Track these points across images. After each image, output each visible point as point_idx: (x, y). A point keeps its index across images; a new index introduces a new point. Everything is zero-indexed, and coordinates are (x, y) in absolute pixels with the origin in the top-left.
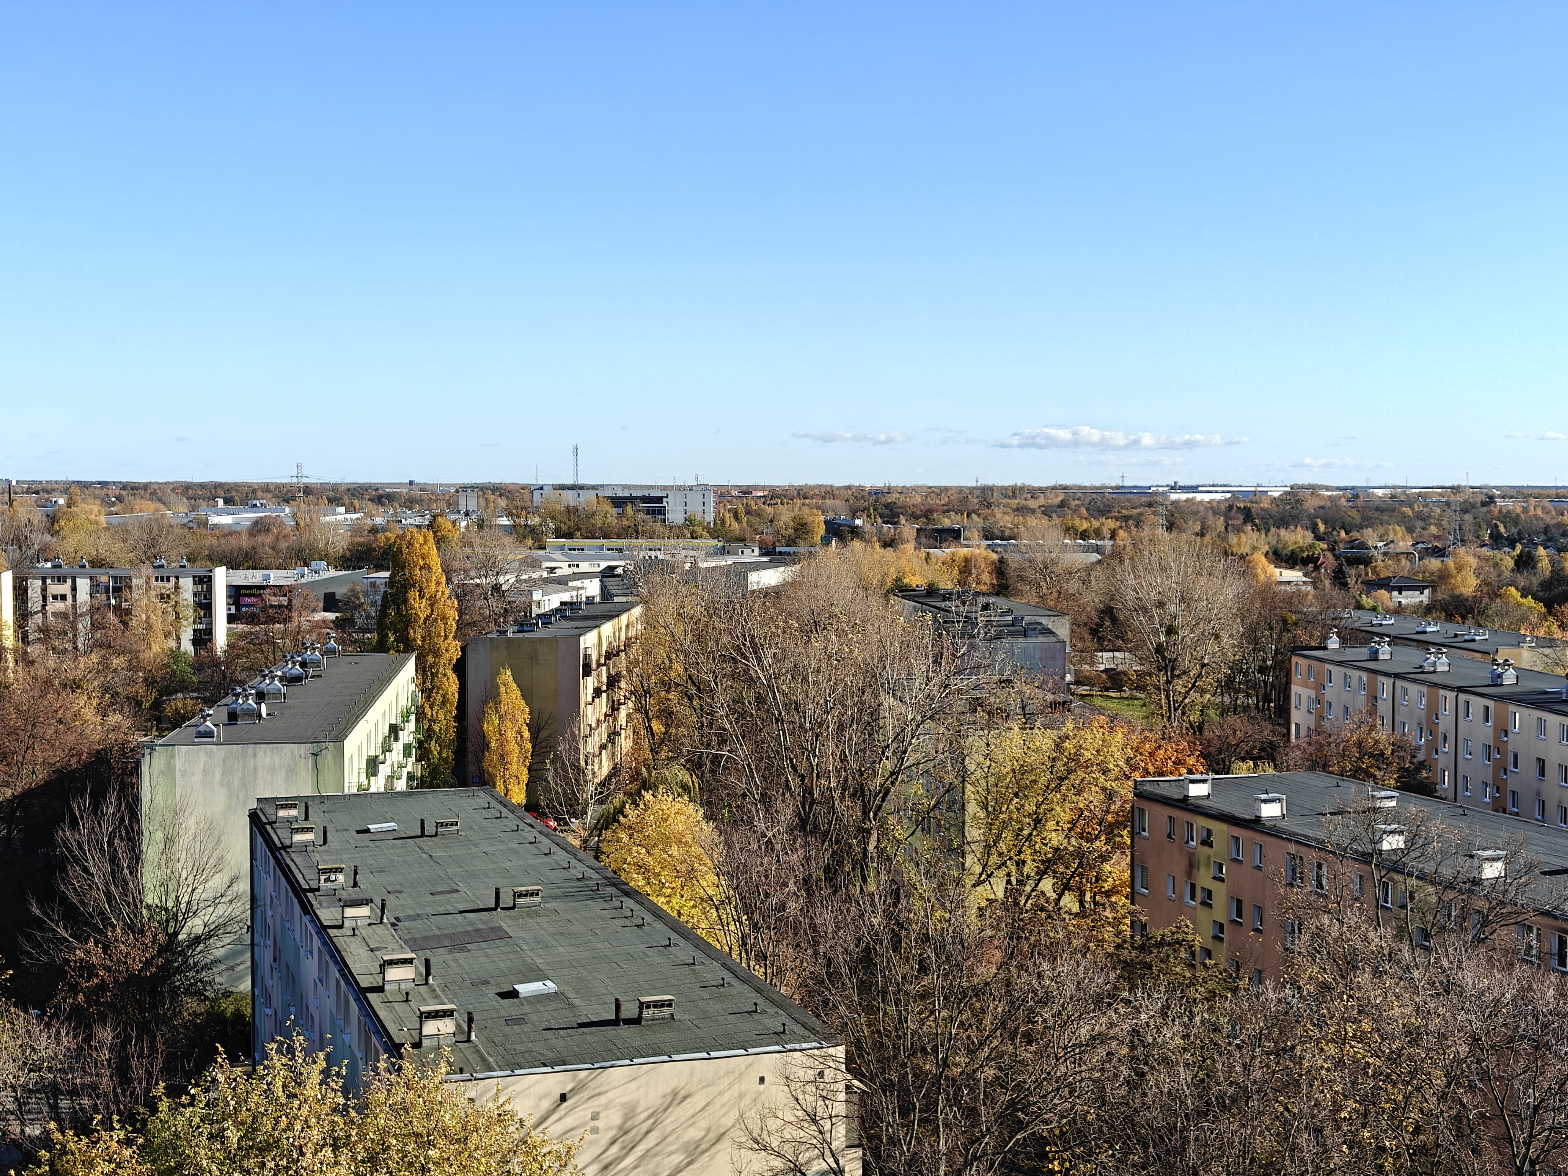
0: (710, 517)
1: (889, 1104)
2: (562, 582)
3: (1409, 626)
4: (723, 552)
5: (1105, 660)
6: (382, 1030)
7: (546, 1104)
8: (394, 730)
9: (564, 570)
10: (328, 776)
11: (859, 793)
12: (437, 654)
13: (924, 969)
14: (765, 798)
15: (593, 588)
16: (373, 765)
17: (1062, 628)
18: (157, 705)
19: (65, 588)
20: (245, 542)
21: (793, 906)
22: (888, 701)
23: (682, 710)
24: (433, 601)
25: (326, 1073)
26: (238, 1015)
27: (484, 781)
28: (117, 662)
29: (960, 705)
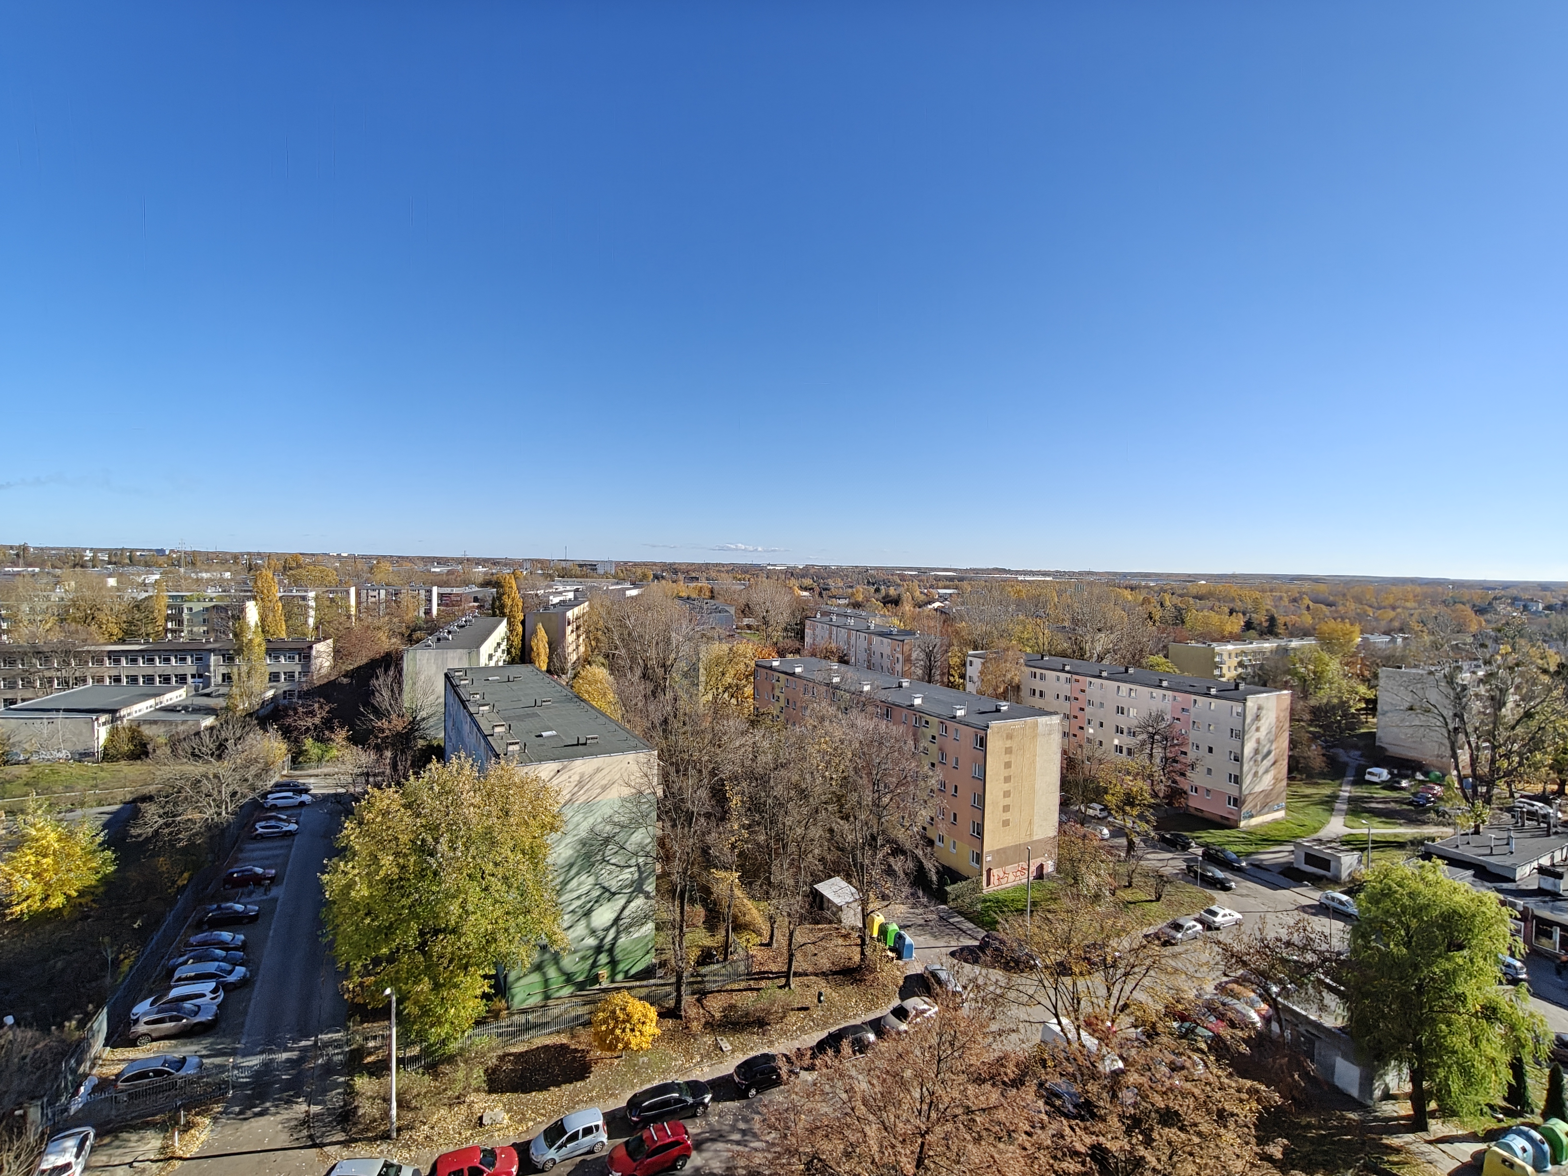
0: (613, 572)
1: (672, 770)
2: (561, 593)
3: (841, 611)
4: (617, 584)
5: (746, 621)
6: (492, 749)
7: (552, 774)
8: (499, 644)
9: (561, 589)
10: (473, 660)
11: (664, 666)
12: (514, 617)
13: (684, 724)
14: (631, 668)
15: (571, 595)
16: (490, 657)
17: (732, 610)
18: (410, 635)
19: (376, 593)
20: (445, 578)
21: (640, 704)
22: (673, 635)
23: (602, 638)
24: (513, 599)
25: (472, 765)
26: (439, 746)
27: (531, 662)
28: (395, 620)
29: (697, 636)
